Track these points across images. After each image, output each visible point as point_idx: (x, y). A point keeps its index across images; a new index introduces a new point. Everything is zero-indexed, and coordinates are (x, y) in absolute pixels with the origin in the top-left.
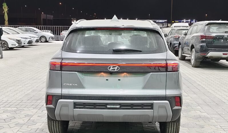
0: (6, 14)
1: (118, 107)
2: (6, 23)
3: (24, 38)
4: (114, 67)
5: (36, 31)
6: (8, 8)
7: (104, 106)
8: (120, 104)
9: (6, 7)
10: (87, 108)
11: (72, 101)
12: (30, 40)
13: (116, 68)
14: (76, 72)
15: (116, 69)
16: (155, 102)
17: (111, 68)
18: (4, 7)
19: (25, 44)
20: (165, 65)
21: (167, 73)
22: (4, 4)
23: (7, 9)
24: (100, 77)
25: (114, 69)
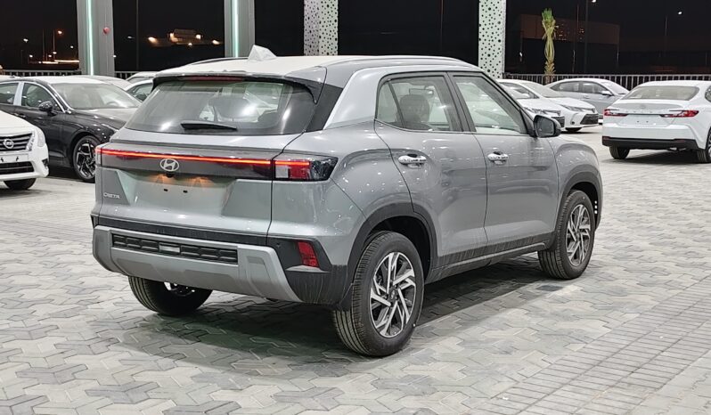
0: (550, 43)
1: (177, 250)
2: (550, 67)
3: (573, 109)
4: (169, 162)
5: (607, 90)
6: (556, 25)
7: (155, 246)
8: (178, 245)
9: (549, 21)
10: (131, 248)
11: (107, 229)
12: (591, 112)
13: (173, 165)
14: (118, 170)
15: (173, 167)
16: (240, 246)
17: (166, 165)
18: (546, 23)
19: (573, 123)
20: (269, 163)
21: (274, 182)
22: (546, 12)
23: (552, 28)
24: (157, 182)
25: (170, 167)
